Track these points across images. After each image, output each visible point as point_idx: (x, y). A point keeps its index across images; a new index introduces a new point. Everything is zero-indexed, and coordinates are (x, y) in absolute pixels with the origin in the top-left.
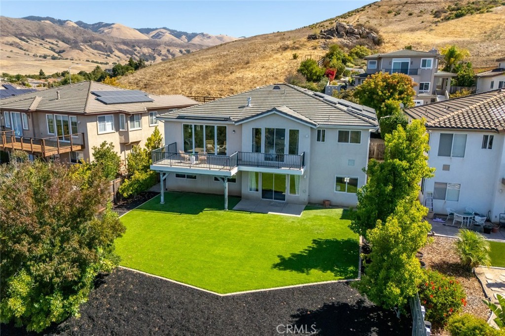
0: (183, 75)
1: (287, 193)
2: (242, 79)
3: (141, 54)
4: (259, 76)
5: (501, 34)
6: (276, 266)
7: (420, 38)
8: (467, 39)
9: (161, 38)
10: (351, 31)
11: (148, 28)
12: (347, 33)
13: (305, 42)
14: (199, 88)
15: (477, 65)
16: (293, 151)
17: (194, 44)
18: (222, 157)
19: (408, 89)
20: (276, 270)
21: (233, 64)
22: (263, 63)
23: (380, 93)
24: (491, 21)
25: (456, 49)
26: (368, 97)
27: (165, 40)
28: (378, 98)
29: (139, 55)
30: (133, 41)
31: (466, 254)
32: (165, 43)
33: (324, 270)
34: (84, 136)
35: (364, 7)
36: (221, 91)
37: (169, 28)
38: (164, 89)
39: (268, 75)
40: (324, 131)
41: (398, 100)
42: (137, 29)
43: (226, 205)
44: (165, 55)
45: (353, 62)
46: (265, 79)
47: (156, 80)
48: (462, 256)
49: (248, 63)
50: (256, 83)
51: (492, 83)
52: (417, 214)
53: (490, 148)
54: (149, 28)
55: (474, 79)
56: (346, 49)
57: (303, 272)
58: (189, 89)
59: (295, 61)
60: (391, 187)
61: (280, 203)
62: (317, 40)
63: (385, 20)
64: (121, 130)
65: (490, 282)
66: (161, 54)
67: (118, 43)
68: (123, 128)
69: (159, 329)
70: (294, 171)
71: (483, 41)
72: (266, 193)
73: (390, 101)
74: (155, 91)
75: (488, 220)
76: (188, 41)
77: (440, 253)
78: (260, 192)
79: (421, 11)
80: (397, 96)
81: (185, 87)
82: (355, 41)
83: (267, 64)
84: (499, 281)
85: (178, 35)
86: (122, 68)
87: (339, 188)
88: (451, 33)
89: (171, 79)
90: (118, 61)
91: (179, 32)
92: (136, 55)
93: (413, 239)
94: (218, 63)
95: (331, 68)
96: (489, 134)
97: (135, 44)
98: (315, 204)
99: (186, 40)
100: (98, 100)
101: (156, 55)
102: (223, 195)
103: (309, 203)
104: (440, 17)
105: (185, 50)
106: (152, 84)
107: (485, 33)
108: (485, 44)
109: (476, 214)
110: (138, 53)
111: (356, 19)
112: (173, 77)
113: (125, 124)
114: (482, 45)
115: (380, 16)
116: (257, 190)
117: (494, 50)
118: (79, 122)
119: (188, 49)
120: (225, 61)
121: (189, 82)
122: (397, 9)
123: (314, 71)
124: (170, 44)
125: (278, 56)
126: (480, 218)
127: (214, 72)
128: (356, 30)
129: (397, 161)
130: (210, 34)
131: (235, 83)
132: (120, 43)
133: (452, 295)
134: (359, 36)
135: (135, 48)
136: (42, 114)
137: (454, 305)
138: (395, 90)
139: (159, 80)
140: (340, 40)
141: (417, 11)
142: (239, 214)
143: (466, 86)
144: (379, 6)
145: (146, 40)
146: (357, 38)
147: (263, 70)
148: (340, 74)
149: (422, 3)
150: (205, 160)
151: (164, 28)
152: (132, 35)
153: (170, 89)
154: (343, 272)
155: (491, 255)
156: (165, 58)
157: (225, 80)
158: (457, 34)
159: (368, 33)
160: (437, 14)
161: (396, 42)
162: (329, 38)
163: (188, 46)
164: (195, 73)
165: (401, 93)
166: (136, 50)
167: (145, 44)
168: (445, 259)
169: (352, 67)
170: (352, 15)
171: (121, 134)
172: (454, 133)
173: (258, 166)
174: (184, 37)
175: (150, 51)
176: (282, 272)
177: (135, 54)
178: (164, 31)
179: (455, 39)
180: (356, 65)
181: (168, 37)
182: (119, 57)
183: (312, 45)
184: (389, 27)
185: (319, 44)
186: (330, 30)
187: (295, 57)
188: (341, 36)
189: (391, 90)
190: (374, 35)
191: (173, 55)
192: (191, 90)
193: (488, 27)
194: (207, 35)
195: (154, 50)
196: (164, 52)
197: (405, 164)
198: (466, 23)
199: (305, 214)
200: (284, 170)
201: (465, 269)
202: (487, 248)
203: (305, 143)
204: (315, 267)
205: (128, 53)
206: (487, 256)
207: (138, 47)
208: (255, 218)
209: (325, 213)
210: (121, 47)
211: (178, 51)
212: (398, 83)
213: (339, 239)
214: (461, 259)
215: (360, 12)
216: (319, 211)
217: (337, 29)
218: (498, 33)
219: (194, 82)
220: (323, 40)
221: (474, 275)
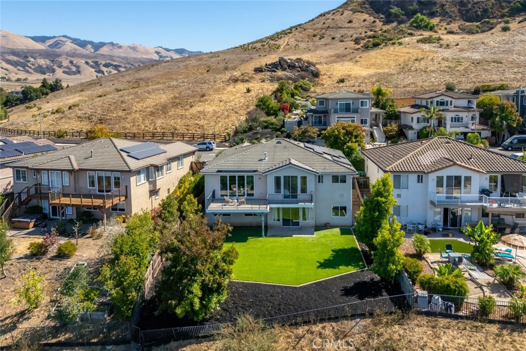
0: (140, 109)
1: (301, 220)
2: (203, 113)
3: (37, 65)
4: (219, 110)
5: (411, 66)
6: (318, 267)
7: (350, 70)
8: (386, 70)
9: (60, 47)
10: (293, 65)
11: (43, 36)
12: (289, 66)
13: (253, 74)
14: (163, 123)
15: (397, 96)
16: (304, 191)
17: (102, 55)
18: (251, 199)
19: (360, 134)
20: (320, 269)
21: (188, 96)
22: (220, 96)
23: (343, 139)
24: (402, 54)
25: (382, 88)
26: (334, 141)
27: (67, 50)
28: (341, 142)
29: (33, 67)
30: (25, 51)
31: (419, 247)
32: (67, 53)
33: (347, 265)
34: (127, 188)
35: (291, 29)
36: (187, 126)
37: (71, 36)
38: (124, 125)
39: (227, 109)
40: (322, 176)
41: (355, 142)
42: (30, 37)
43: (263, 234)
44: (67, 67)
45: (300, 95)
46: (226, 113)
47: (110, 114)
48: (417, 248)
49: (203, 96)
50: (219, 117)
51: (412, 118)
52: (397, 227)
53: (422, 182)
54: (45, 35)
55: (398, 114)
56: (290, 82)
57: (336, 268)
58: (153, 125)
59: (249, 94)
60: (377, 213)
61: (296, 228)
62: (263, 73)
63: (311, 43)
64: (150, 180)
65: (432, 261)
66: (62, 65)
67: (6, 53)
68: (152, 178)
69: (272, 307)
70: (308, 205)
71: (399, 74)
72: (286, 222)
73: (349, 144)
74: (114, 126)
75: (426, 227)
76: (95, 51)
77: (404, 250)
78: (281, 222)
79: (342, 36)
80: (354, 140)
81: (147, 122)
82: (297, 74)
83: (224, 97)
84: (436, 260)
85: (83, 44)
86: (35, 90)
87: (334, 214)
88: (373, 65)
89: (127, 114)
90: (6, 74)
91: (83, 41)
92: (30, 68)
93: (397, 240)
94: (172, 96)
95: (284, 103)
96: (420, 174)
97: (28, 55)
98: (319, 226)
99: (92, 50)
100: (129, 156)
101: (55, 67)
102: (261, 226)
103: (316, 226)
104: (359, 44)
105: (92, 62)
106: (107, 119)
107: (400, 65)
108: (401, 76)
109: (419, 224)
110: (33, 65)
111: (286, 42)
112: (129, 111)
113: (154, 175)
114: (399, 77)
115: (307, 40)
116: (279, 220)
117: (409, 82)
118: (123, 177)
119: (96, 60)
120: (180, 93)
121: (149, 117)
122: (321, 33)
123: (271, 106)
124: (73, 55)
125: (230, 88)
126: (421, 226)
127: (173, 106)
128: (297, 64)
129: (379, 199)
130: (121, 44)
131: (199, 117)
132: (8, 53)
133: (417, 267)
134: (299, 69)
135: (28, 59)
136: (84, 172)
137: (419, 272)
138: (352, 135)
139: (115, 115)
140: (284, 72)
141: (338, 36)
142: (274, 239)
143: (394, 119)
144: (305, 30)
145: (42, 50)
146: (299, 71)
147: (222, 104)
148: (292, 108)
149: (342, 28)
150: (244, 202)
151: (64, 36)
152: (23, 44)
153: (132, 124)
154: (357, 266)
155: (430, 247)
156: (67, 70)
157: (187, 114)
158: (378, 66)
159: (307, 67)
160: (357, 41)
161: (331, 74)
162: (275, 71)
163: (95, 57)
164: (151, 107)
165: (356, 137)
166: (29, 61)
167: (40, 55)
168: (407, 252)
169: (300, 100)
170: (281, 37)
171: (150, 183)
172: (401, 174)
173: (283, 203)
174: (89, 46)
175: (48, 62)
176: (324, 270)
177: (28, 66)
178: (64, 39)
179: (377, 71)
180: (303, 98)
181: (69, 46)
182: (7, 70)
183: (260, 78)
184: (318, 52)
185: (266, 77)
186: (274, 64)
187: (248, 91)
188: (284, 70)
189: (350, 136)
190: (312, 68)
191: (78, 67)
192: (155, 125)
193: (402, 59)
194: (117, 45)
195: (53, 61)
196: (65, 63)
197: (383, 200)
198: (383, 55)
199: (317, 235)
200: (301, 205)
201: (419, 256)
202: (428, 243)
203: (311, 185)
204: (342, 265)
205: (18, 65)
206: (429, 247)
207: (32, 57)
208: (287, 241)
209: (329, 232)
210: (10, 59)
211: (84, 62)
212: (354, 130)
213: (346, 247)
214: (417, 250)
215: (288, 34)
216: (325, 231)
217: (280, 63)
218: (410, 66)
219: (155, 116)
220: (269, 73)
221: (424, 259)
